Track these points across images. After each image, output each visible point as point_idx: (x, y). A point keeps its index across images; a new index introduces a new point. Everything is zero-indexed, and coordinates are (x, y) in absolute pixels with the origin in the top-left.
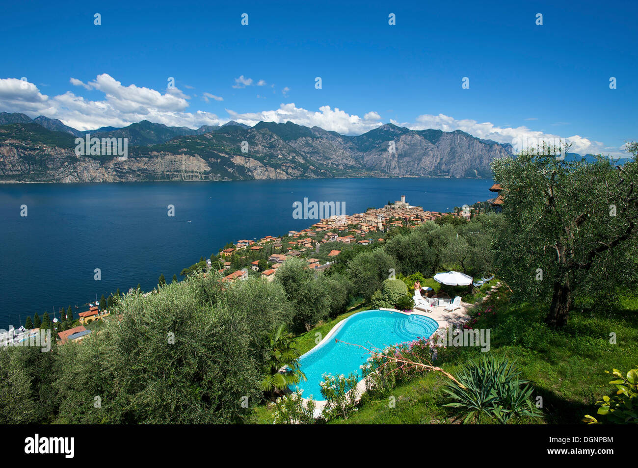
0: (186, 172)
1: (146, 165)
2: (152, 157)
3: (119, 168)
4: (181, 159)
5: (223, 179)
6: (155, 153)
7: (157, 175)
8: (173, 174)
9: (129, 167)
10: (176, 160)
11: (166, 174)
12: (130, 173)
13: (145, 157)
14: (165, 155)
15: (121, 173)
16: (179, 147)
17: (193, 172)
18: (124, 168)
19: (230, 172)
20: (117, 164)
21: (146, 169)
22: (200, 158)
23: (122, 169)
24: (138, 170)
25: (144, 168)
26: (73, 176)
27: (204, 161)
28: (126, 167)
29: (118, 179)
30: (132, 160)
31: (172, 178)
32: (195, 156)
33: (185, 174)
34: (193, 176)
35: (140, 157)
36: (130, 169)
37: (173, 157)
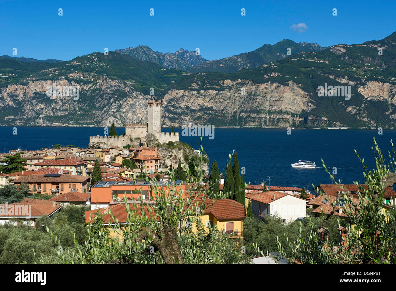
0: (270, 112)
1: (212, 101)
2: (223, 89)
3: (172, 106)
4: (265, 90)
5: (330, 125)
6: (228, 82)
7: (226, 117)
8: (249, 117)
9: (187, 104)
10: (257, 92)
11: (239, 117)
12: (187, 113)
13: (213, 89)
14: (242, 85)
15: (175, 113)
16: (268, 70)
17: (280, 112)
18: (180, 107)
19: (350, 113)
20: (171, 100)
21: (211, 109)
22: (296, 87)
23: (176, 108)
24: (200, 110)
25: (209, 106)
26: (115, 117)
27: (303, 92)
28: (183, 105)
29: (169, 123)
30: (192, 94)
31: (245, 123)
32: (287, 85)
33: (268, 117)
34: (279, 120)
35: (206, 89)
36: (188, 108)
37: (254, 88)
